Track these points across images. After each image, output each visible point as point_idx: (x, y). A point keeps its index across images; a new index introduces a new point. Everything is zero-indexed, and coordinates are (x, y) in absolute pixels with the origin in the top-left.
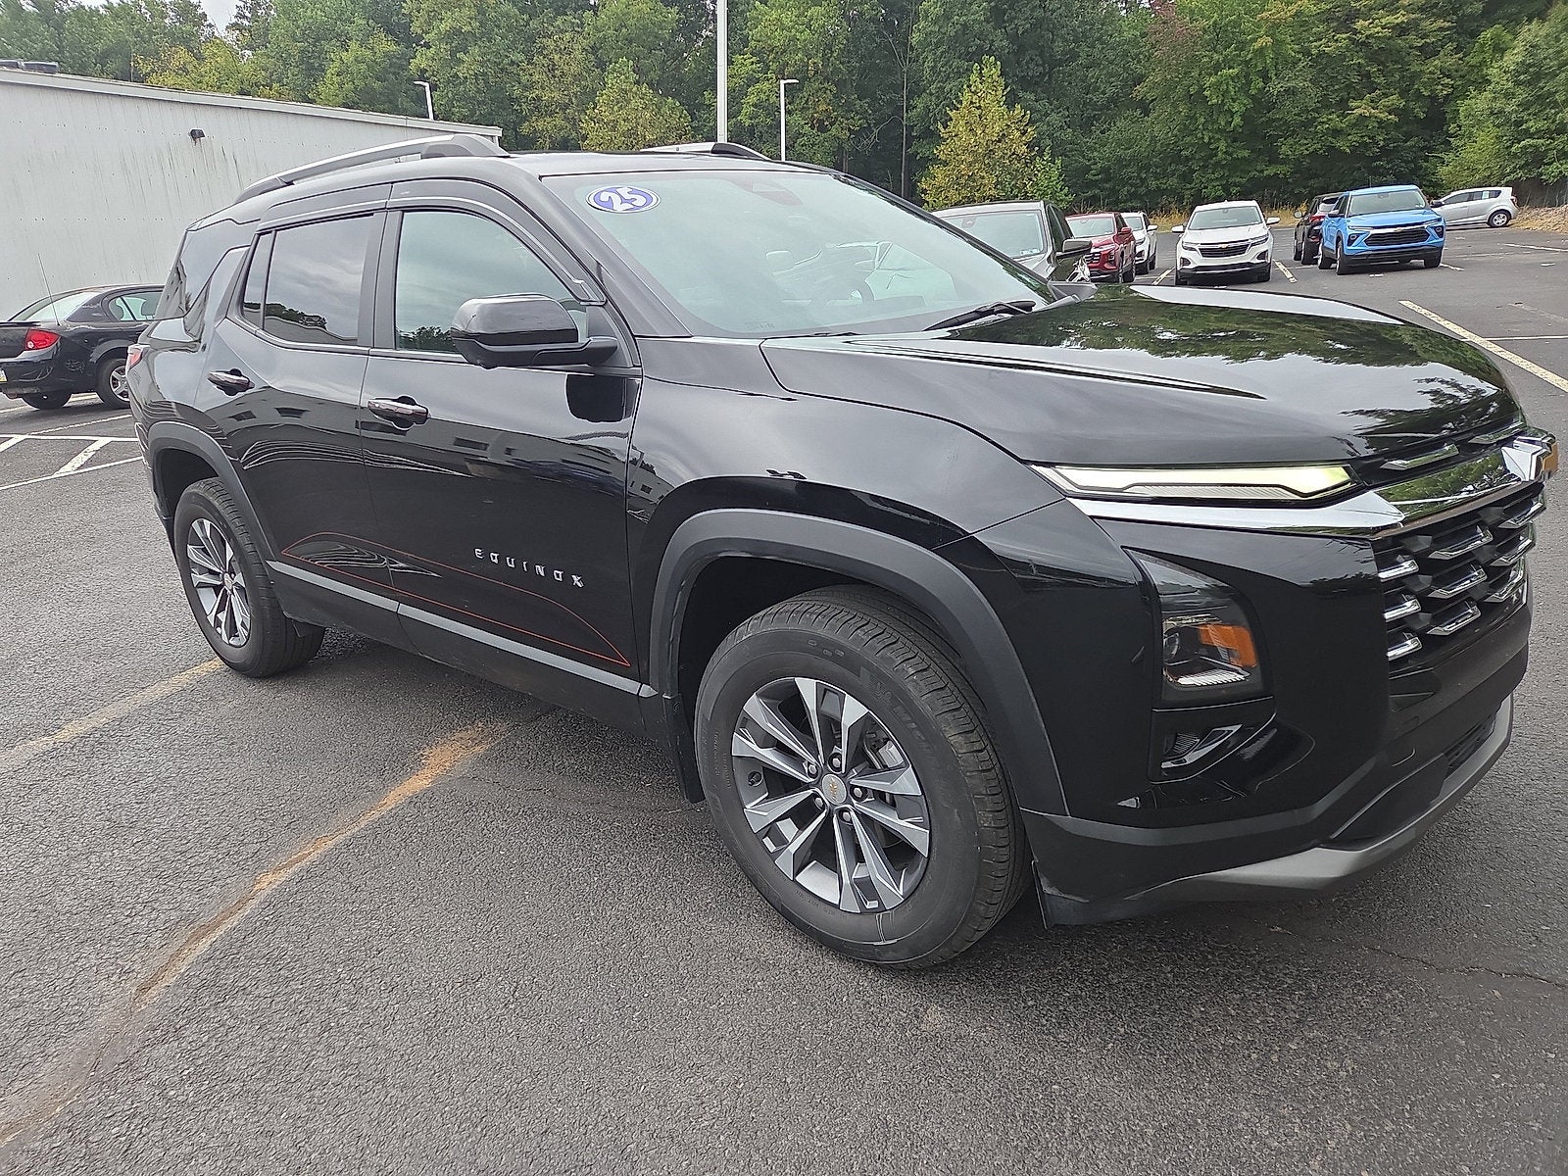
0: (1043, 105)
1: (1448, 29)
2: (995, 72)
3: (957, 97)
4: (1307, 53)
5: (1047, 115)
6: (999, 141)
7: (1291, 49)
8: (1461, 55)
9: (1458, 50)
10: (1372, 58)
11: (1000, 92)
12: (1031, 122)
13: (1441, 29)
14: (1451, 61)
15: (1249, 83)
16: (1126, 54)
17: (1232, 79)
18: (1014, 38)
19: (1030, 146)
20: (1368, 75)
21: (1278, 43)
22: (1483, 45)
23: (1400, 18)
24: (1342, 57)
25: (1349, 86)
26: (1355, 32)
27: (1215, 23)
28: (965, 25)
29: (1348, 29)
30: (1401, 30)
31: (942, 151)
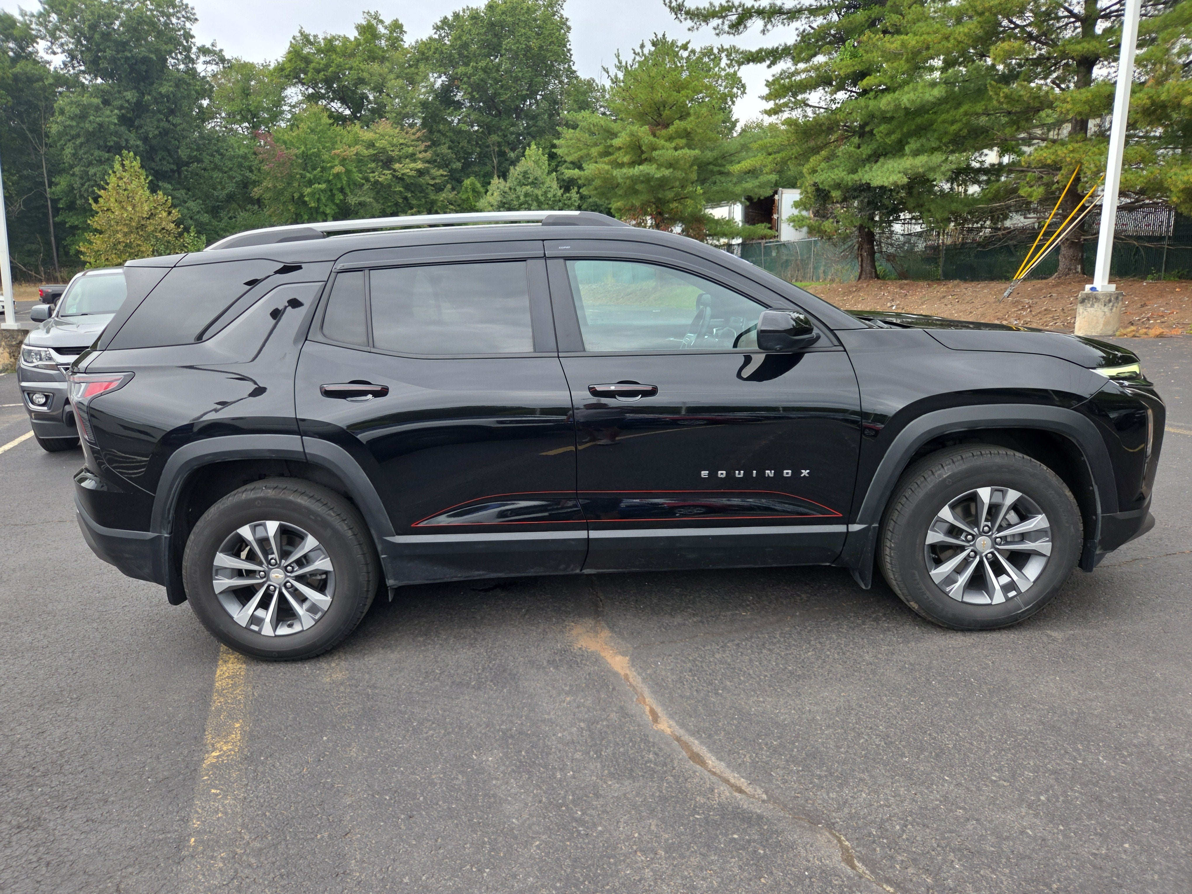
0: (181, 194)
1: (445, 176)
2: (137, 164)
3: (103, 179)
4: (367, 180)
5: (185, 202)
6: (149, 218)
7: (357, 177)
8: (455, 192)
9: (453, 189)
10: (407, 187)
11: (142, 180)
12: (174, 206)
13: (442, 175)
14: (451, 196)
15: (333, 195)
16: (240, 166)
17: (322, 191)
18: (145, 139)
19: (178, 223)
20: (406, 199)
21: (348, 172)
22: (466, 188)
23: (420, 165)
24: (390, 186)
25: (396, 204)
26: (395, 170)
27: (303, 152)
28: (101, 125)
29: (389, 169)
30: (421, 173)
31: (94, 222)
